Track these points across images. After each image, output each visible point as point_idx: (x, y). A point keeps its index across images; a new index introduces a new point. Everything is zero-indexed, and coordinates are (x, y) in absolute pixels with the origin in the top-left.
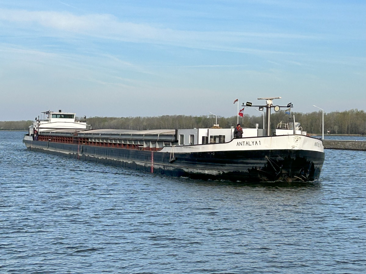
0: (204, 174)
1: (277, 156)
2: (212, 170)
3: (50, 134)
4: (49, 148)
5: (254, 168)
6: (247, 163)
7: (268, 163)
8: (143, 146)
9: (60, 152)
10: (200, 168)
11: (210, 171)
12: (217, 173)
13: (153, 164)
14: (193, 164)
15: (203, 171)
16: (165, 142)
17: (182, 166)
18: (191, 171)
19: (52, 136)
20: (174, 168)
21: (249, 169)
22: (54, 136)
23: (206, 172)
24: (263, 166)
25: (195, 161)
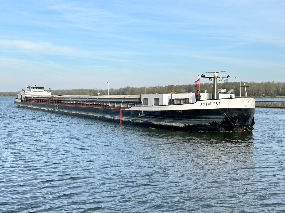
0: (172, 126)
1: (233, 113)
2: (179, 123)
3: (32, 98)
4: (33, 106)
5: (215, 122)
6: (209, 118)
7: (226, 118)
8: (108, 105)
9: (41, 108)
10: (168, 122)
11: (177, 124)
12: (183, 125)
13: (121, 118)
14: (162, 119)
15: (171, 124)
16: (129, 103)
17: (151, 120)
18: (161, 123)
19: (34, 99)
20: (143, 121)
21: (210, 122)
22: (35, 99)
23: (174, 124)
24: (222, 120)
25: (164, 116)
